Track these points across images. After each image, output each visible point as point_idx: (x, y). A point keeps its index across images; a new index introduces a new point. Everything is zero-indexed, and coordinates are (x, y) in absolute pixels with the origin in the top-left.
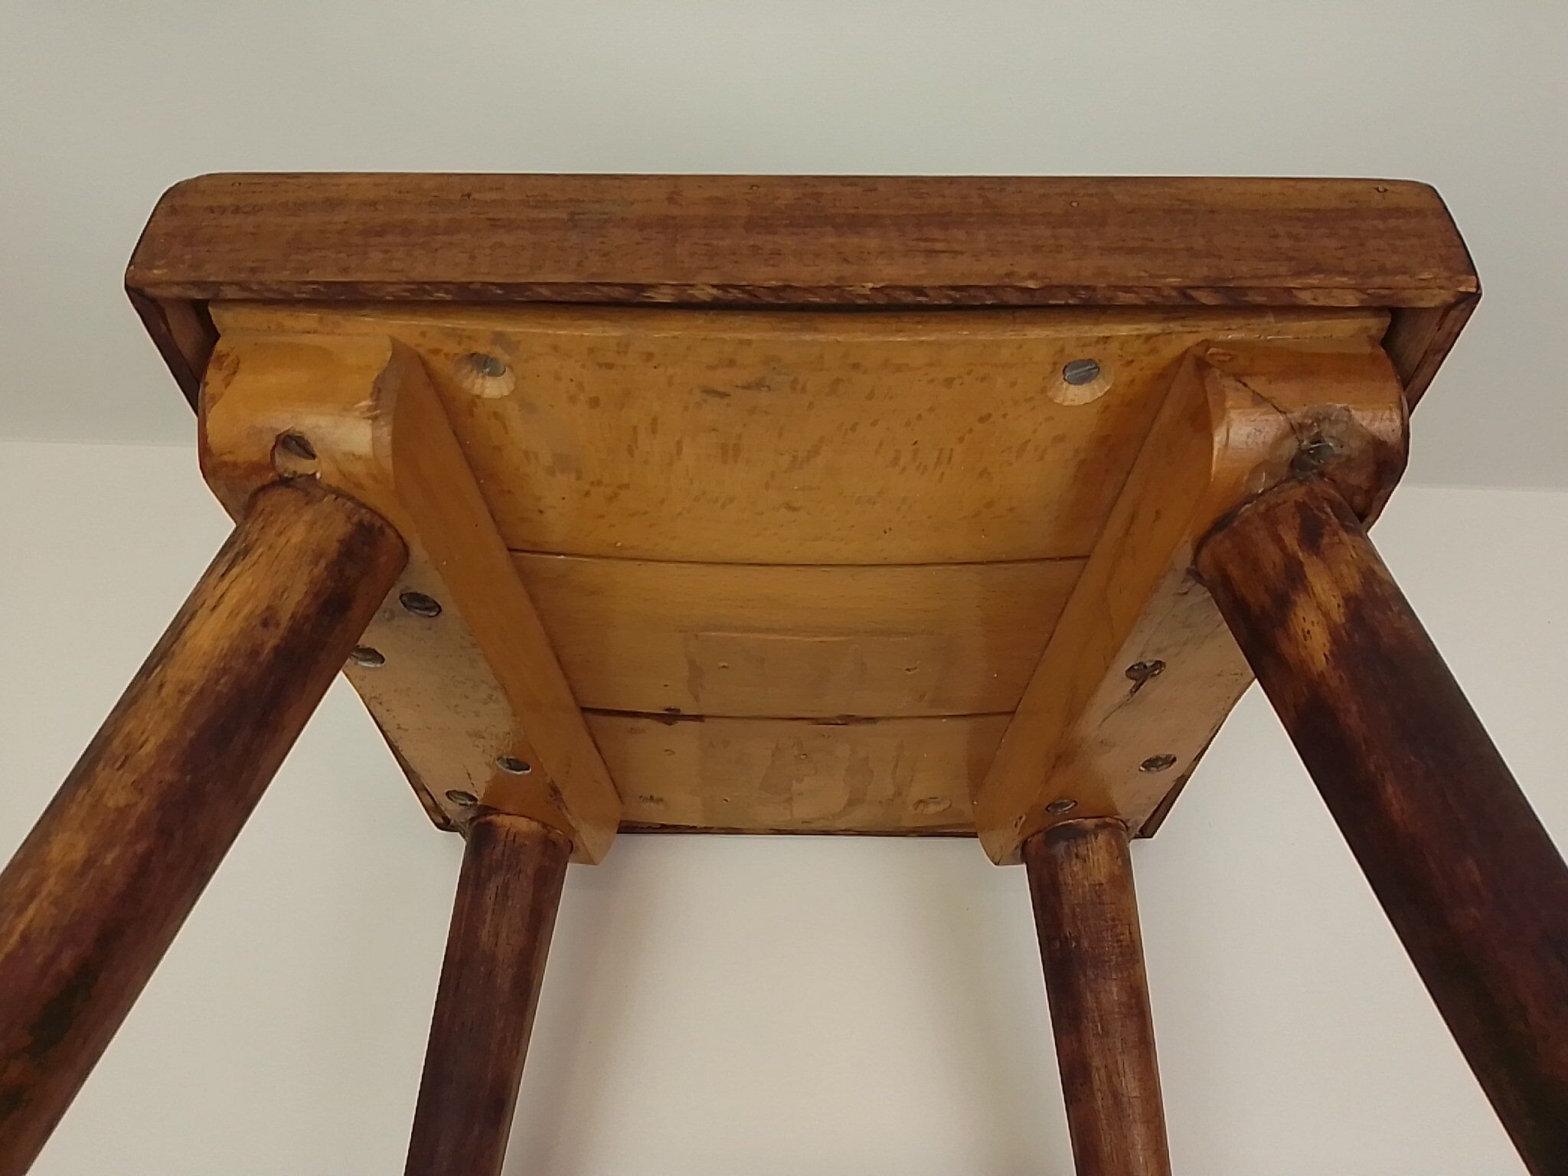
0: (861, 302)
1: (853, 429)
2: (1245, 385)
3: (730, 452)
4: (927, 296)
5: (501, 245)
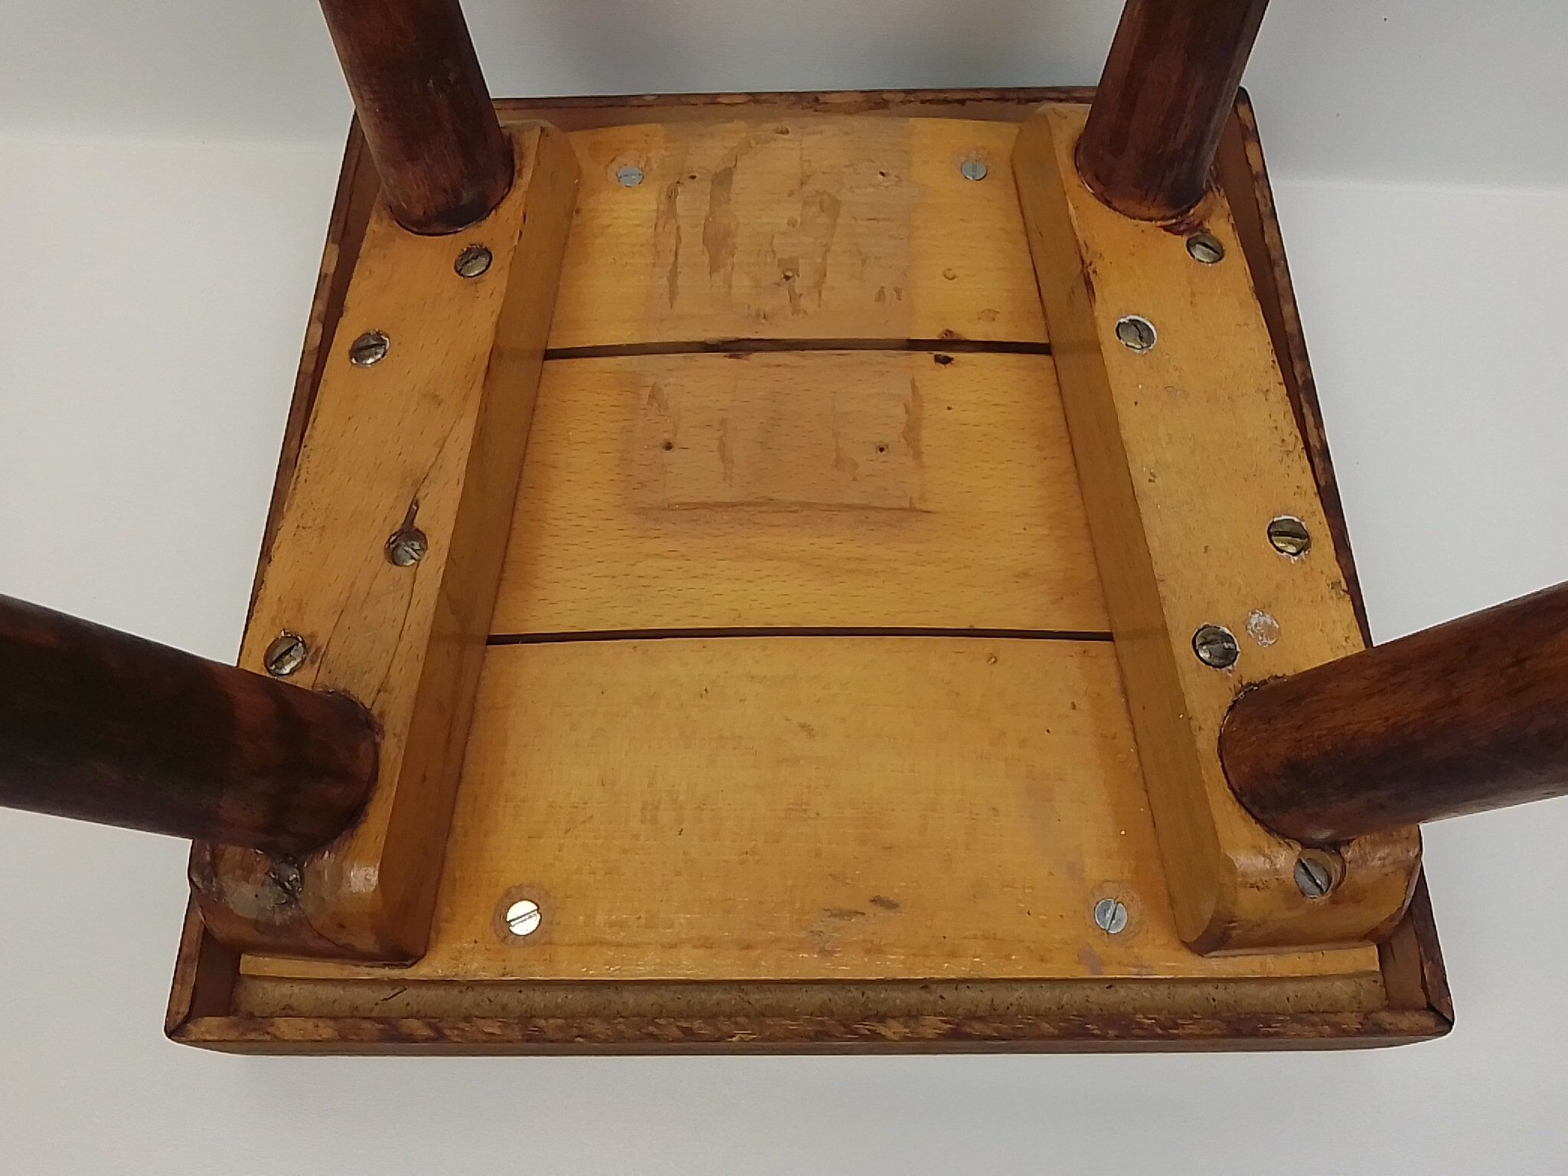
1: (745, 854)
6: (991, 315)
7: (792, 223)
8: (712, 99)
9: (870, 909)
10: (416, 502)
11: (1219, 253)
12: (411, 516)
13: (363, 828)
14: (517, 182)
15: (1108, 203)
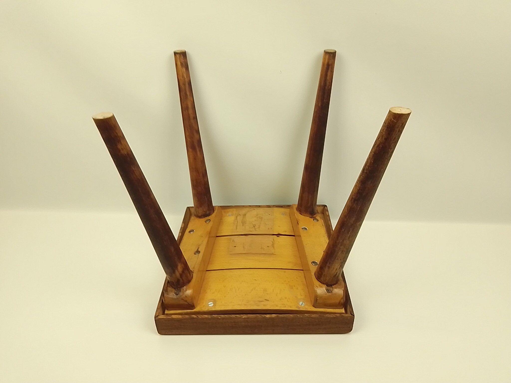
0: (245, 315)
1: (246, 294)
2: (188, 303)
3: (265, 290)
4: (235, 316)
5: (298, 323)
6: (286, 231)
7: (255, 220)
8: (243, 206)
9: (264, 300)
10: (199, 248)
11: (318, 221)
12: (198, 249)
13: (190, 283)
14: (214, 212)
15: (301, 214)
